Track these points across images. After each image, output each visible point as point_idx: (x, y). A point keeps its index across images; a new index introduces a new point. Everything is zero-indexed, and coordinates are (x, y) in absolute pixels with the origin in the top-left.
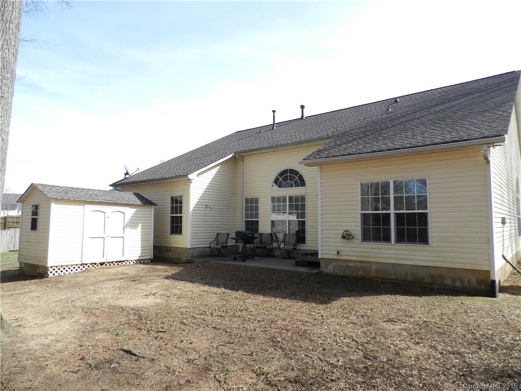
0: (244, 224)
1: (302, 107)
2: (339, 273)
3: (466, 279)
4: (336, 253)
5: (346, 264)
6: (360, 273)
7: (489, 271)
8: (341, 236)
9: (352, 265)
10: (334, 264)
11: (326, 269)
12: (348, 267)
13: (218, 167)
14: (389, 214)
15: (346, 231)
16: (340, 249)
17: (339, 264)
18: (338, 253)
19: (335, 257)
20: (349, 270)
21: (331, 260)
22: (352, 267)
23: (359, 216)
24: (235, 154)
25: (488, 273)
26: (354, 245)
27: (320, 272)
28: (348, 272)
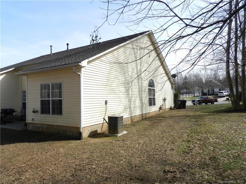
0: (22, 104)
1: (68, 44)
3: (74, 131)
6: (40, 129)
7: (79, 127)
8: (32, 111)
9: (38, 125)
10: (32, 125)
11: (29, 128)
13: (5, 75)
14: (50, 100)
15: (34, 109)
16: (34, 117)
18: (33, 120)
19: (32, 122)
20: (36, 128)
21: (31, 123)
22: (38, 127)
23: (40, 101)
24: (16, 68)
25: (79, 128)
26: (38, 116)
27: (27, 129)
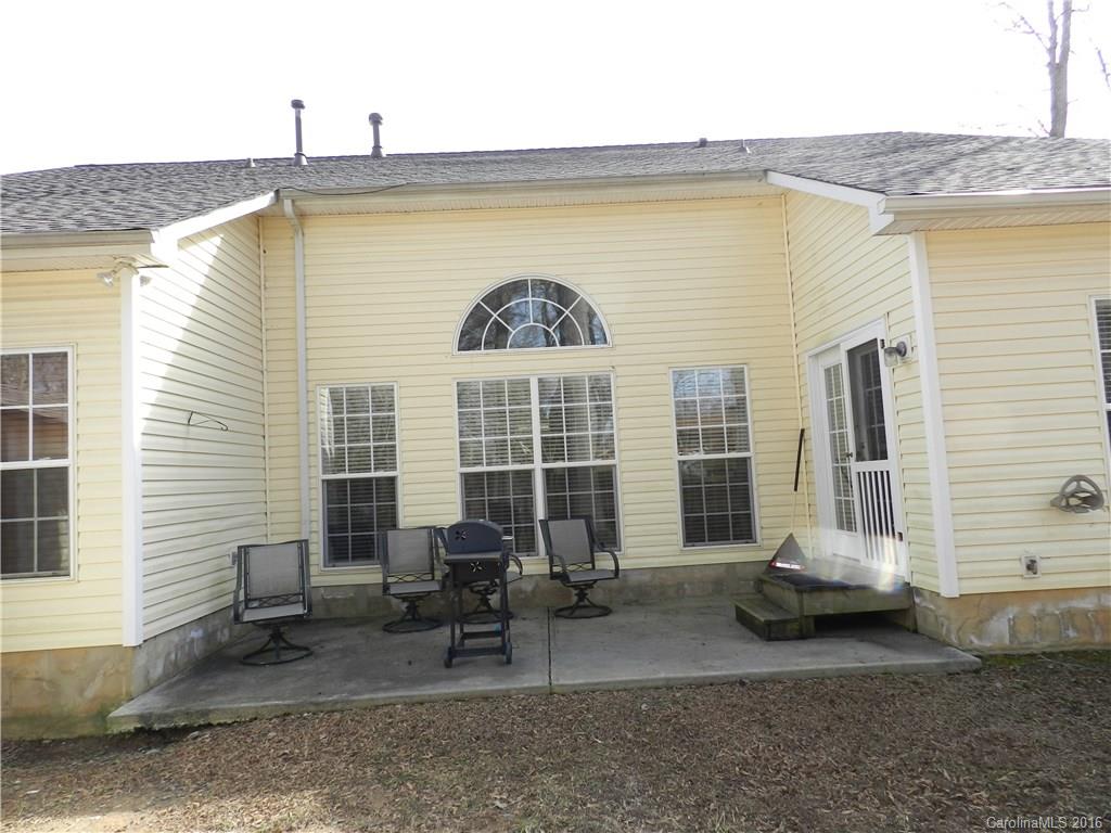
1: (376, 120)
2: (1040, 644)
4: (1021, 568)
5: (1063, 606)
8: (1054, 499)
9: (1088, 604)
10: (1013, 610)
11: (980, 637)
12: (1069, 617)
15: (1079, 478)
16: (1034, 550)
17: (1034, 609)
18: (1031, 566)
19: (1021, 584)
20: (1075, 628)
22: (1085, 612)
26: (1087, 529)
28: (1072, 633)
